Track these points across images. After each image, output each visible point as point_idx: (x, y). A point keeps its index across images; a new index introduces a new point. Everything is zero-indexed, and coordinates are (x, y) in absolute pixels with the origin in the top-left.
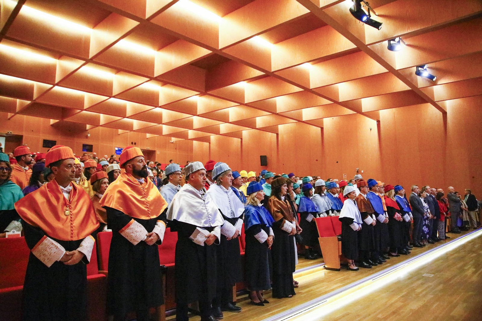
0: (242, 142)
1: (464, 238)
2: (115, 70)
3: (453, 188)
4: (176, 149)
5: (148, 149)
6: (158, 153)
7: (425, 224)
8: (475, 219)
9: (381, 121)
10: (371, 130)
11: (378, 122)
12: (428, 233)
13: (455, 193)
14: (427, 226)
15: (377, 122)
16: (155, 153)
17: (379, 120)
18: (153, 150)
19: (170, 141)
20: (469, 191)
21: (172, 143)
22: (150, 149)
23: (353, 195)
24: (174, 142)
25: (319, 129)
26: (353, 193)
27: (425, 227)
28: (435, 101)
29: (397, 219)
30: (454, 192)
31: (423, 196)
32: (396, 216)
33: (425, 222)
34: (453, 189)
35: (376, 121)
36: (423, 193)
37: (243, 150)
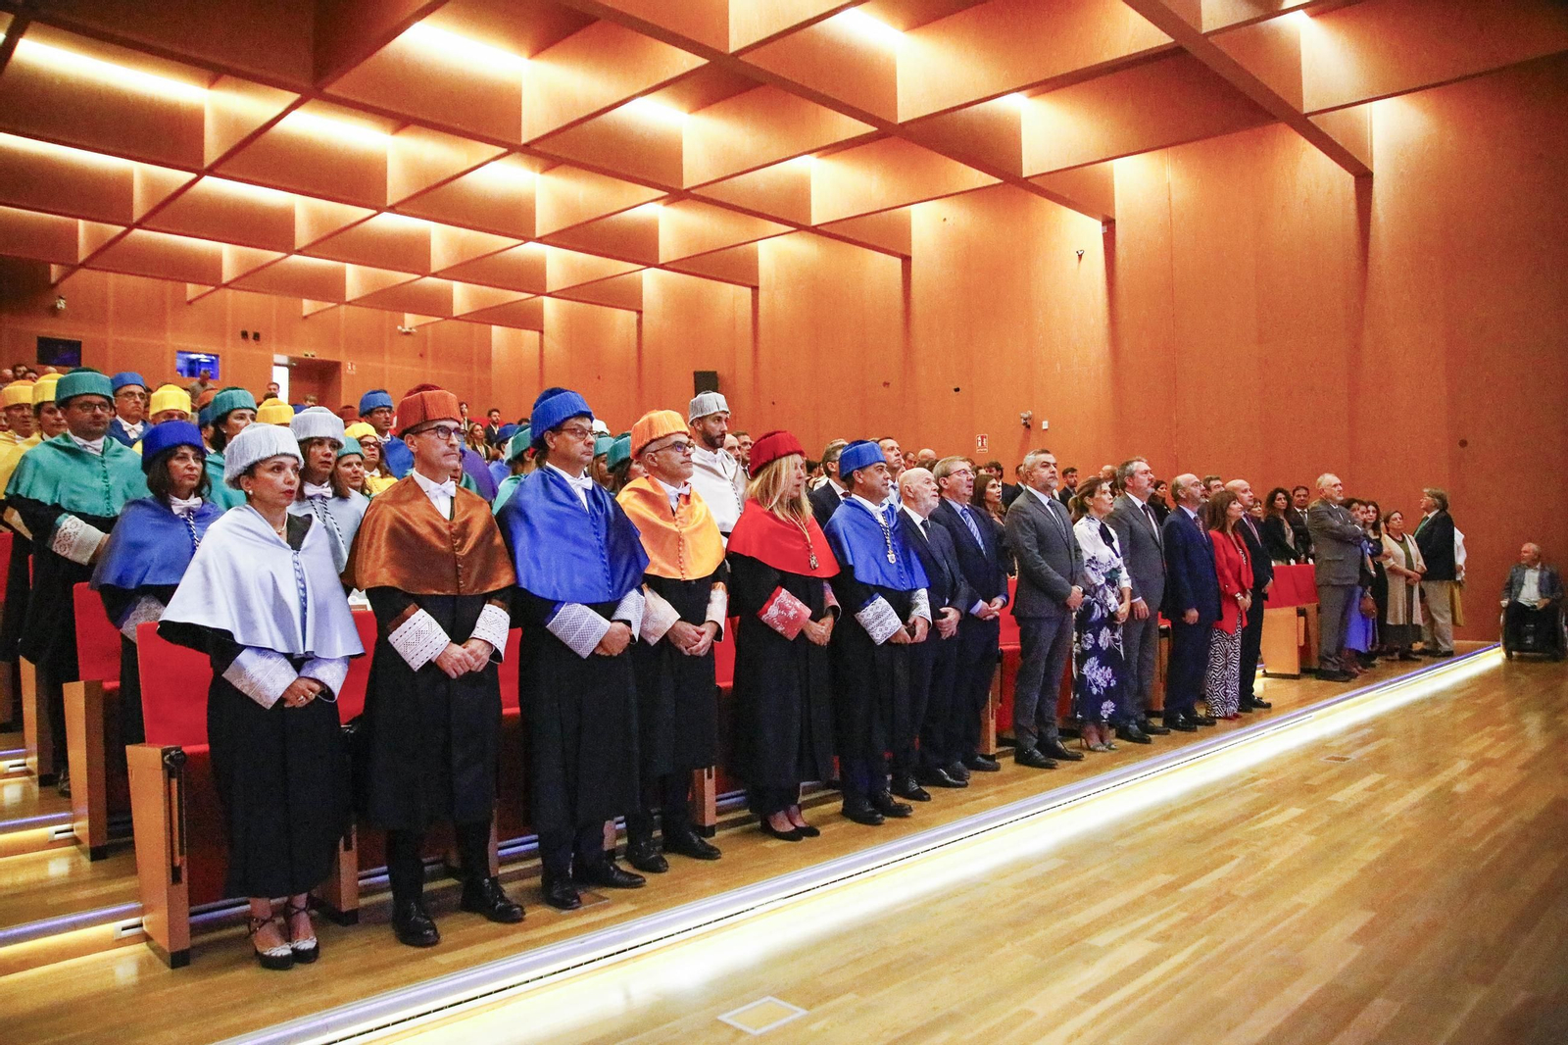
0: (640, 322)
1: (1355, 705)
2: (207, 73)
3: (1339, 481)
4: (421, 355)
5: (310, 357)
6: (349, 368)
7: (1096, 645)
8: (1449, 616)
9: (1117, 222)
10: (1080, 256)
11: (1109, 223)
12: (1109, 693)
13: (1348, 504)
14: (1107, 658)
15: (1104, 224)
16: (340, 370)
17: (1111, 216)
18: (331, 359)
19: (399, 328)
20: (1440, 497)
21: (407, 333)
22: (317, 358)
23: (270, 484)
24: (414, 330)
25: (896, 263)
26: (269, 466)
27: (1093, 661)
28: (1306, 111)
29: (780, 629)
30: (1340, 498)
31: (1100, 511)
32: (772, 612)
33: (1096, 637)
34: (1335, 486)
35: (1101, 223)
36: (1097, 495)
37: (645, 353)
